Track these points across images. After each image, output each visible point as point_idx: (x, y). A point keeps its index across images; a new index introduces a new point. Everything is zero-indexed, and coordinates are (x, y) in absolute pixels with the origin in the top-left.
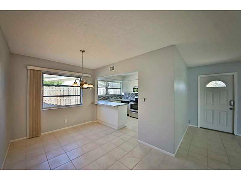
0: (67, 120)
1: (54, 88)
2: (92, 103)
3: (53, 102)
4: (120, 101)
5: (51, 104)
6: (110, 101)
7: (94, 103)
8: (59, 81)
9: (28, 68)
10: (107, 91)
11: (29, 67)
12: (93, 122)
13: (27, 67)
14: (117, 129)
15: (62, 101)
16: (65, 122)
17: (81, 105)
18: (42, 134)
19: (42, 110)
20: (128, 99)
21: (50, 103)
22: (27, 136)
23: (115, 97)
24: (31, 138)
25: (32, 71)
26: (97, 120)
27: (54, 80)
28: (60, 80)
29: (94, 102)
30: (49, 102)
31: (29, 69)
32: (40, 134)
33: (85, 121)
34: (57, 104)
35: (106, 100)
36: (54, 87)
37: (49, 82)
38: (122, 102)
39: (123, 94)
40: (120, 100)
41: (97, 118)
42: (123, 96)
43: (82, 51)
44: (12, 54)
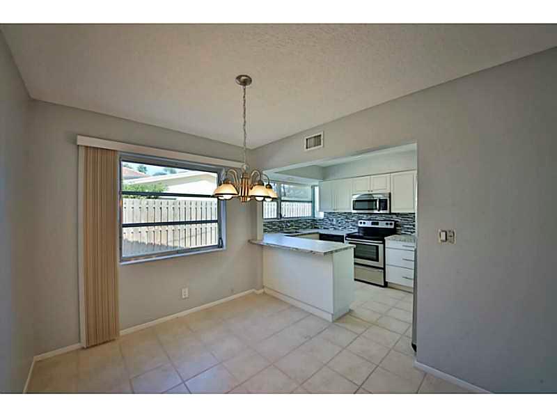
0: (187, 290)
1: (146, 202)
2: (249, 241)
3: (144, 238)
4: (318, 236)
5: (137, 242)
6: (290, 234)
7: (253, 242)
8: (156, 184)
9: (78, 143)
10: (279, 208)
11: (82, 141)
12: (253, 292)
13: (75, 141)
14: (329, 318)
15: (164, 233)
16: (184, 297)
17: (221, 247)
18: (122, 333)
19: (120, 264)
20: (335, 229)
21: (134, 240)
22: (80, 342)
23: (301, 225)
24: (93, 346)
25: (91, 152)
26: (263, 287)
27: (143, 183)
28: (160, 183)
29: (256, 240)
30: (133, 237)
31: (82, 146)
32: (117, 333)
33: (233, 292)
34: (152, 242)
35: (279, 232)
36: (144, 200)
37: (133, 186)
38: (323, 237)
39: (321, 215)
40: (317, 233)
41: (262, 282)
42: (320, 220)
43: (243, 78)
44: (34, 100)
